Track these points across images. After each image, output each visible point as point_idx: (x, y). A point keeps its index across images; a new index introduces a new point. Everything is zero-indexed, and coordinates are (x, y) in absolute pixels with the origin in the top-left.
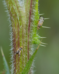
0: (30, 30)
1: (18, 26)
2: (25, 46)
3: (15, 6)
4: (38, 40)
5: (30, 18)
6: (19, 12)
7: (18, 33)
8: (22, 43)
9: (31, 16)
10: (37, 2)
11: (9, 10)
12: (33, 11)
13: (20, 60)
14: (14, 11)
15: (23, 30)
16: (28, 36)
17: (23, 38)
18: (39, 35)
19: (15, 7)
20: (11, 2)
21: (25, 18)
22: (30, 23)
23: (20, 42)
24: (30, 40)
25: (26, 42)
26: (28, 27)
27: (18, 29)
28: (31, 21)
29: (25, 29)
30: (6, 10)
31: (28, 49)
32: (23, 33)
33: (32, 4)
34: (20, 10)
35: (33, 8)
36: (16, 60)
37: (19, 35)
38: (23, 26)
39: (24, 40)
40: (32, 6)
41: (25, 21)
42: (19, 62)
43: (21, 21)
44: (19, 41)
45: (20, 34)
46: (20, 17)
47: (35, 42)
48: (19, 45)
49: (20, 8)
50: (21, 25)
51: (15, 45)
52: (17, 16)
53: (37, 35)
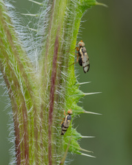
0: (53, 119)
1: (24, 110)
5: (52, 91)
6: (25, 76)
7: (25, 126)
9: (56, 86)
12: (60, 76)
14: (13, 74)
15: (35, 119)
16: (50, 133)
17: (36, 138)
18: (78, 130)
20: (5, 54)
22: (52, 102)
23: (30, 145)
24: (54, 143)
26: (47, 113)
28: (55, 97)
31: (50, 162)
32: (35, 126)
33: (56, 59)
37: (25, 129)
38: (35, 109)
40: (58, 62)
41: (40, 96)
43: (32, 97)
44: (26, 144)
46: (29, 89)
48: (26, 153)
50: (30, 108)
51: (19, 152)
52: (19, 86)
53: (74, 131)
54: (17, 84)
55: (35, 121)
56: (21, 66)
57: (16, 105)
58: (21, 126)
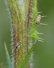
0: (29, 27)
1: (18, 23)
2: (24, 41)
3: (14, 4)
4: (36, 36)
5: (28, 16)
6: (19, 10)
7: (18, 29)
8: (21, 38)
9: (30, 14)
10: (35, 1)
11: (9, 8)
12: (31, 10)
13: (20, 54)
14: (14, 9)
15: (22, 27)
16: (27, 32)
17: (22, 34)
18: (37, 31)
19: (15, 6)
20: (12, 1)
21: (24, 15)
22: (29, 20)
23: (20, 37)
24: (29, 36)
25: (26, 37)
26: (27, 24)
27: (18, 26)
28: (30, 18)
29: (24, 25)
30: (7, 8)
31: (27, 44)
32: (22, 29)
33: (30, 3)
34: (20, 8)
35: (32, 7)
36: (16, 54)
38: (22, 23)
39: (23, 35)
40: (31, 4)
41: (24, 18)
42: (18, 56)
43: (21, 18)
44: (18, 37)
45: (20, 30)
46: (20, 15)
47: (33, 37)
48: (18, 40)
49: (19, 7)
50: (20, 22)
51: (15, 40)
52: (17, 14)
53: (36, 31)
54: (16, 13)
55: (22, 28)
56: (17, 6)
57: (15, 21)
58: (17, 30)
